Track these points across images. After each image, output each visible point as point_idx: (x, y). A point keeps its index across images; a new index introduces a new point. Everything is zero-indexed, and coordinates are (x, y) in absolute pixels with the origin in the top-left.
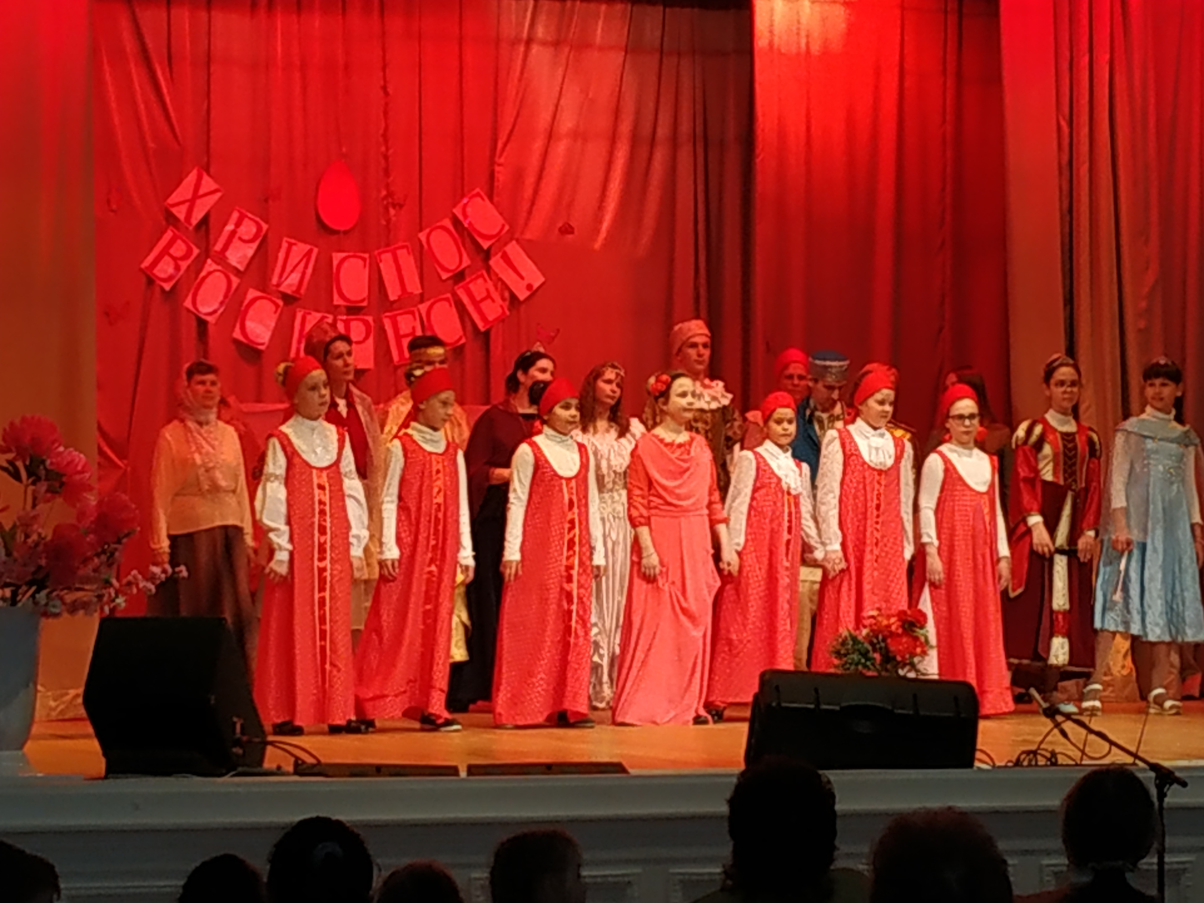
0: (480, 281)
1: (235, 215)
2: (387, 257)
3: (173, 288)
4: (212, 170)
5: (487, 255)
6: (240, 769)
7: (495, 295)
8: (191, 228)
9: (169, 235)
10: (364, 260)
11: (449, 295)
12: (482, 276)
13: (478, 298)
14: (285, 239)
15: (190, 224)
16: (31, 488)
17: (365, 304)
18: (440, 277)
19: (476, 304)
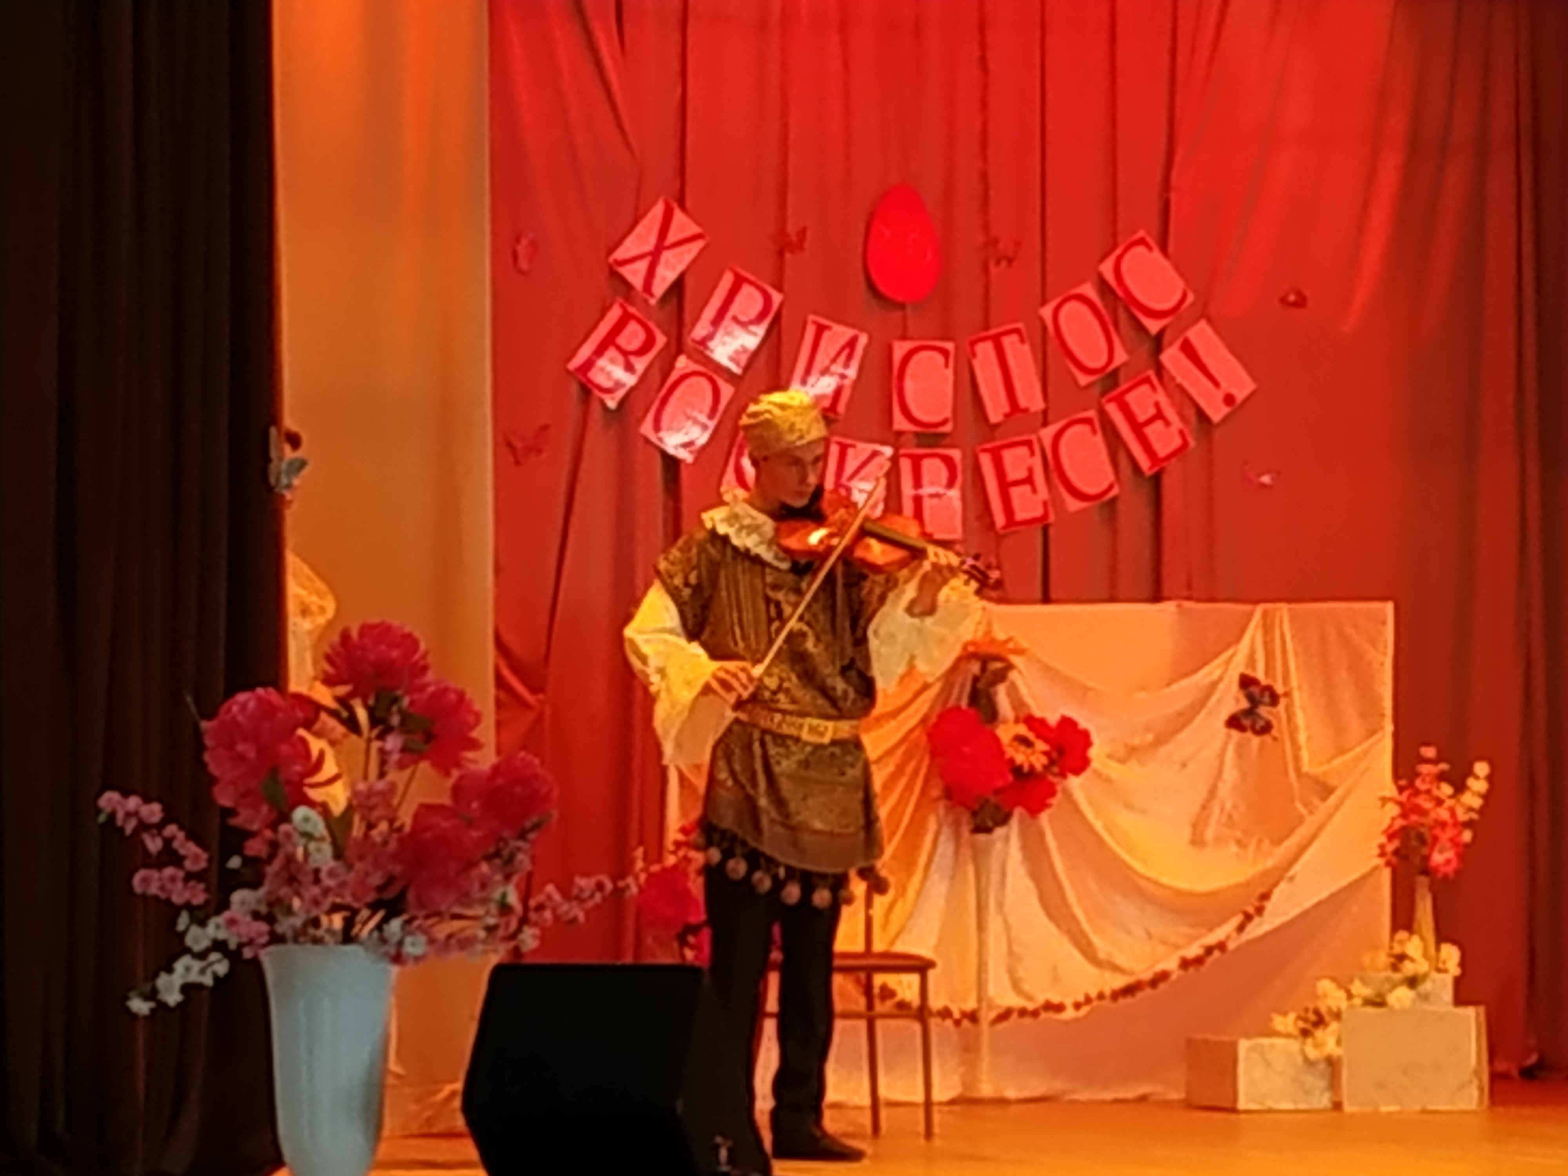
0: (1145, 388)
1: (727, 280)
2: (985, 350)
3: (622, 403)
4: (689, 203)
5: (1158, 343)
7: (1170, 413)
8: (653, 302)
9: (615, 314)
10: (945, 353)
11: (1091, 413)
12: (1147, 380)
13: (1142, 418)
14: (811, 317)
15: (652, 295)
16: (376, 745)
17: (948, 428)
18: (1075, 382)
19: (1138, 428)
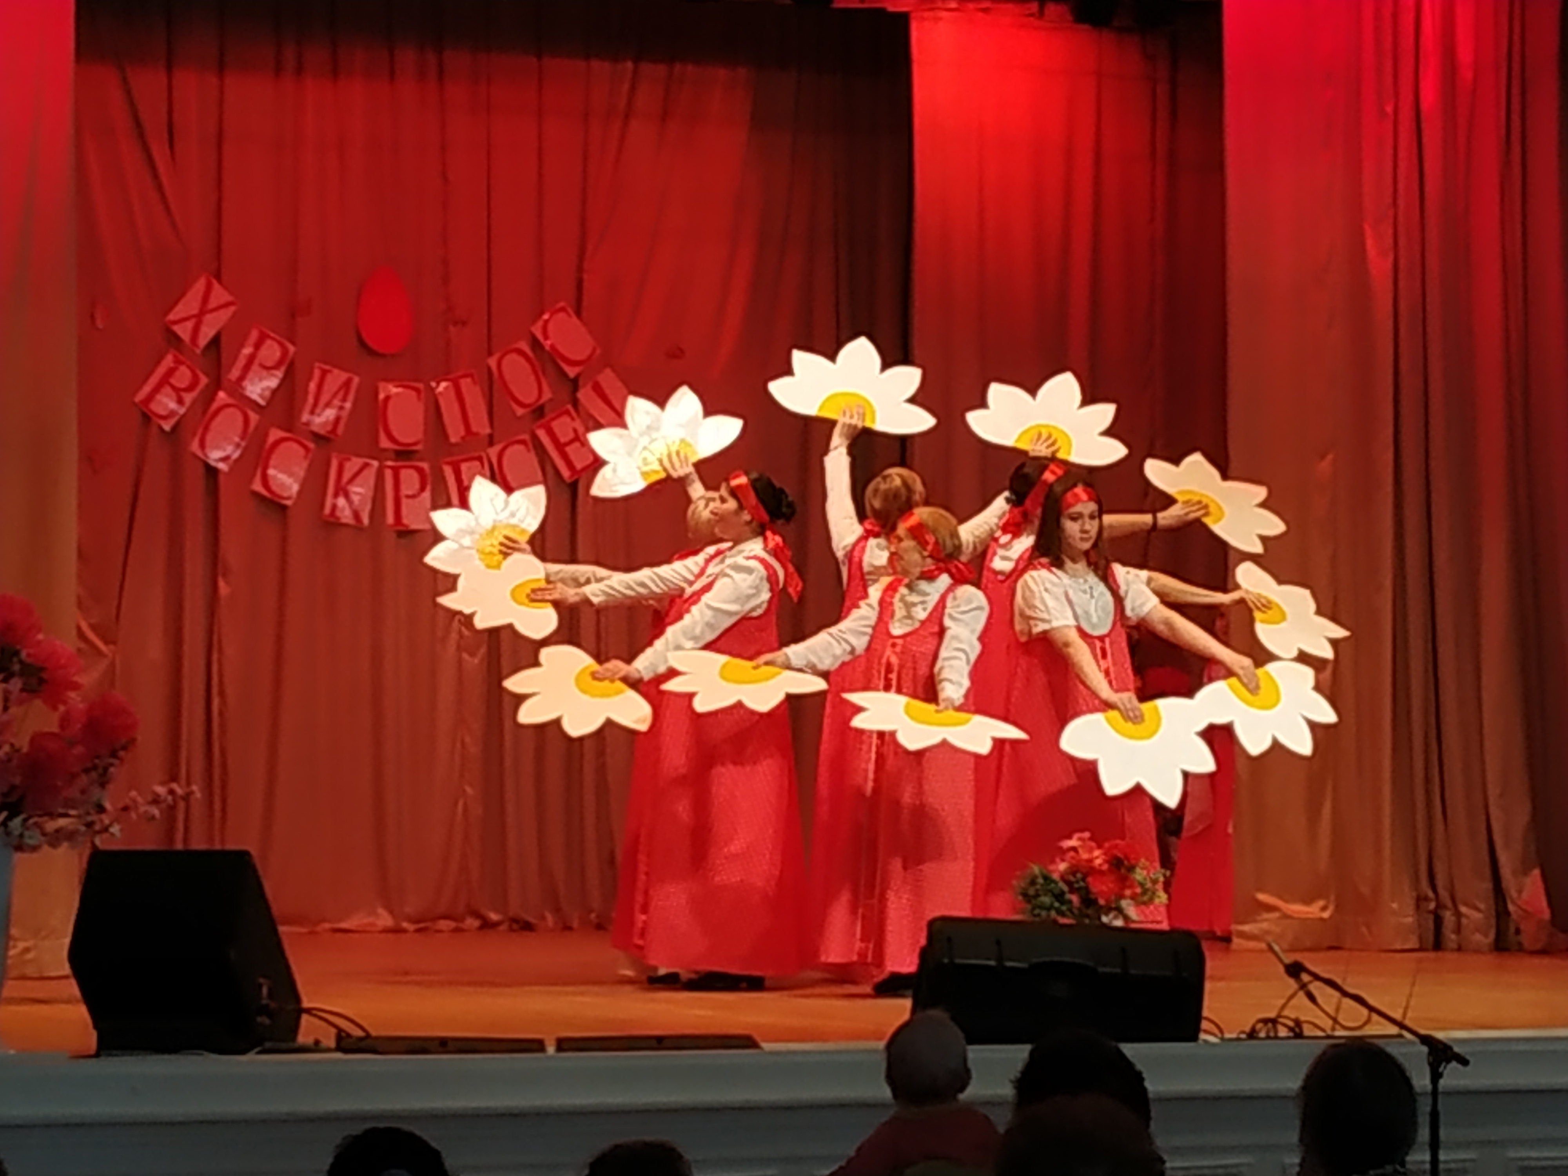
0: (565, 418)
1: (254, 335)
2: (447, 388)
3: (174, 428)
4: (224, 277)
5: (575, 384)
6: (268, 1045)
8: (198, 351)
9: (168, 361)
10: (418, 391)
11: (526, 437)
12: (567, 413)
13: (563, 440)
14: (317, 364)
15: (197, 345)
17: (419, 447)
18: (514, 413)
19: (560, 448)
